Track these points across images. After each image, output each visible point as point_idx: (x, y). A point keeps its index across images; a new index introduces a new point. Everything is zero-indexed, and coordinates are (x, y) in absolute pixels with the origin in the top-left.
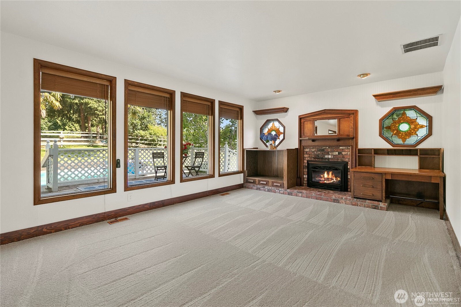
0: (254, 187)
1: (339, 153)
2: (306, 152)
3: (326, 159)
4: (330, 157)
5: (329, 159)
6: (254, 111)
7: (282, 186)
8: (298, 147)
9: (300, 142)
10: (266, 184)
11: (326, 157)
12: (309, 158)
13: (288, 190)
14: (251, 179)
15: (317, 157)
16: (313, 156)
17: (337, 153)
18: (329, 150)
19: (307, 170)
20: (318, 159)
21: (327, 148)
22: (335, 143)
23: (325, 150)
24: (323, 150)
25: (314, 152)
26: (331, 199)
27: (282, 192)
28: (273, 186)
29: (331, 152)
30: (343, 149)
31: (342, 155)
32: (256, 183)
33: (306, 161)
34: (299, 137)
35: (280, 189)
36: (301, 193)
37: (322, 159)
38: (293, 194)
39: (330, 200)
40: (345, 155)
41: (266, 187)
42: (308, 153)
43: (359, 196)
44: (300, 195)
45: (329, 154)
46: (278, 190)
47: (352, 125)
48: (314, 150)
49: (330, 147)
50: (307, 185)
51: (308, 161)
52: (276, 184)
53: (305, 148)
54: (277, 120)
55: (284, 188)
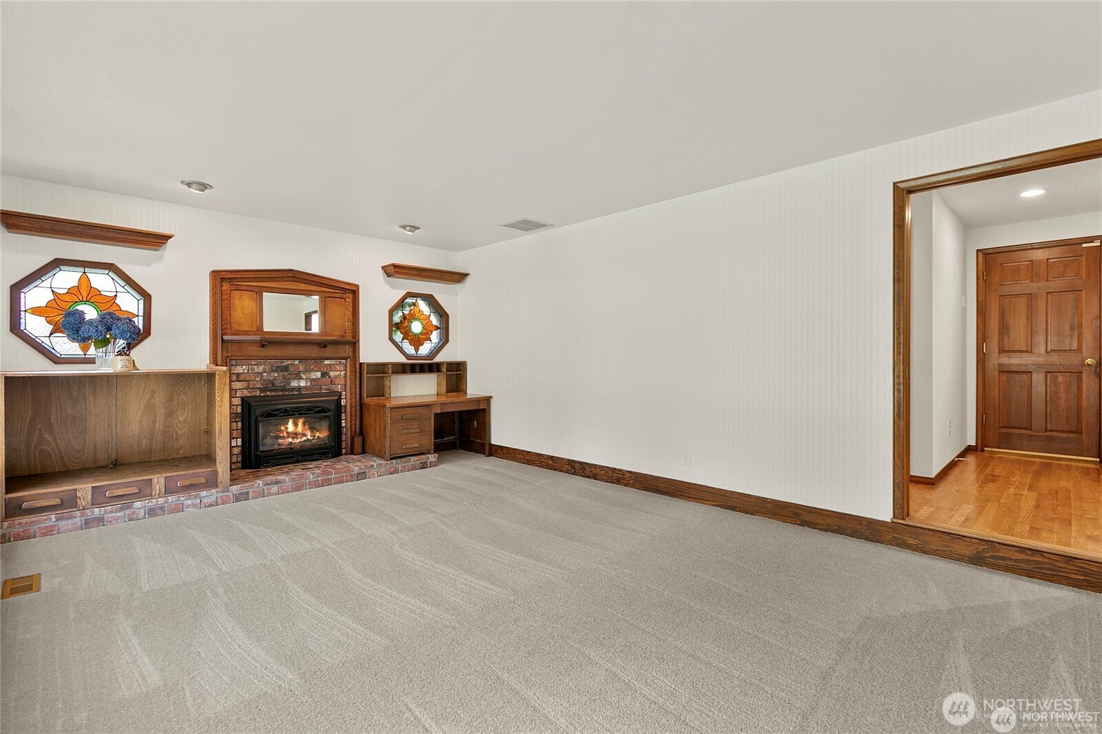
0: (64, 523)
1: (324, 375)
2: (238, 375)
3: (293, 389)
4: (303, 384)
5: (299, 388)
7: (212, 483)
9: (223, 346)
10: (139, 495)
11: (294, 384)
12: (246, 393)
13: (234, 487)
14: (38, 496)
15: (269, 386)
16: (259, 386)
17: (319, 374)
18: (301, 368)
19: (240, 424)
20: (272, 391)
21: (297, 362)
22: (314, 352)
23: (292, 369)
24: (286, 368)
25: (261, 373)
26: (351, 476)
28: (169, 491)
29: (307, 371)
30: (330, 365)
31: (330, 377)
32: (82, 503)
33: (236, 401)
35: (204, 493)
36: (277, 483)
37: (284, 390)
38: (251, 495)
39: (349, 478)
40: (336, 377)
41: (138, 504)
42: (242, 377)
43: (399, 452)
44: (275, 488)
45: (301, 378)
46: (194, 497)
47: (349, 314)
48: (261, 369)
49: (302, 359)
50: (240, 465)
51: (243, 399)
52: (187, 483)
53: (234, 363)
54: (110, 267)
55: (217, 487)
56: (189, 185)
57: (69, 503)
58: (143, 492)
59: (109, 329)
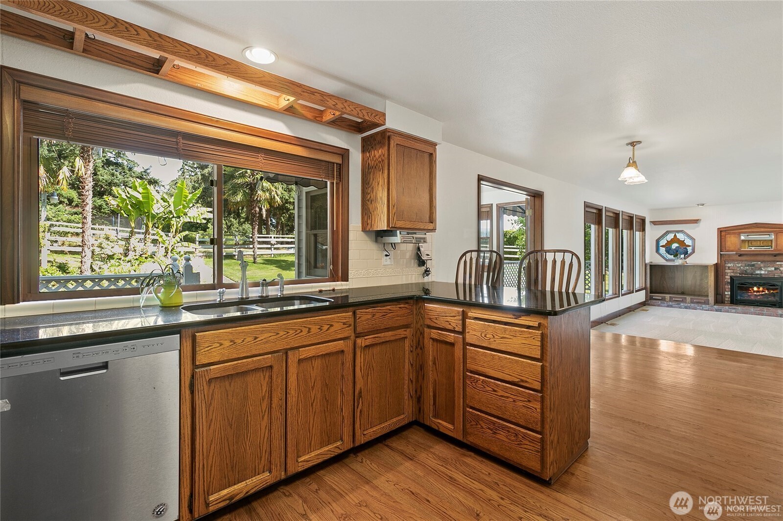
0: (662, 304)
1: (775, 269)
2: (729, 267)
3: (757, 274)
4: (763, 272)
5: (761, 274)
6: (651, 222)
8: (718, 261)
9: (721, 256)
10: (682, 301)
11: (758, 272)
12: (732, 274)
13: (715, 306)
14: (657, 296)
15: (744, 272)
16: (739, 272)
17: (773, 269)
18: (762, 265)
19: (729, 286)
20: (745, 274)
21: (760, 263)
22: (771, 258)
23: (757, 266)
24: (753, 265)
25: (740, 267)
27: (707, 309)
28: (692, 302)
29: (765, 267)
32: (667, 300)
33: (728, 277)
34: (719, 251)
35: (704, 306)
36: (734, 309)
37: (752, 274)
38: (722, 310)
41: (682, 304)
42: (731, 268)
44: (734, 311)
45: (762, 270)
46: (701, 306)
48: (740, 265)
49: (762, 262)
50: (729, 302)
51: (731, 277)
52: (698, 301)
53: (727, 262)
54: (681, 231)
55: (708, 304)
56: (698, 205)
57: (663, 299)
58: (684, 301)
59: (677, 251)
